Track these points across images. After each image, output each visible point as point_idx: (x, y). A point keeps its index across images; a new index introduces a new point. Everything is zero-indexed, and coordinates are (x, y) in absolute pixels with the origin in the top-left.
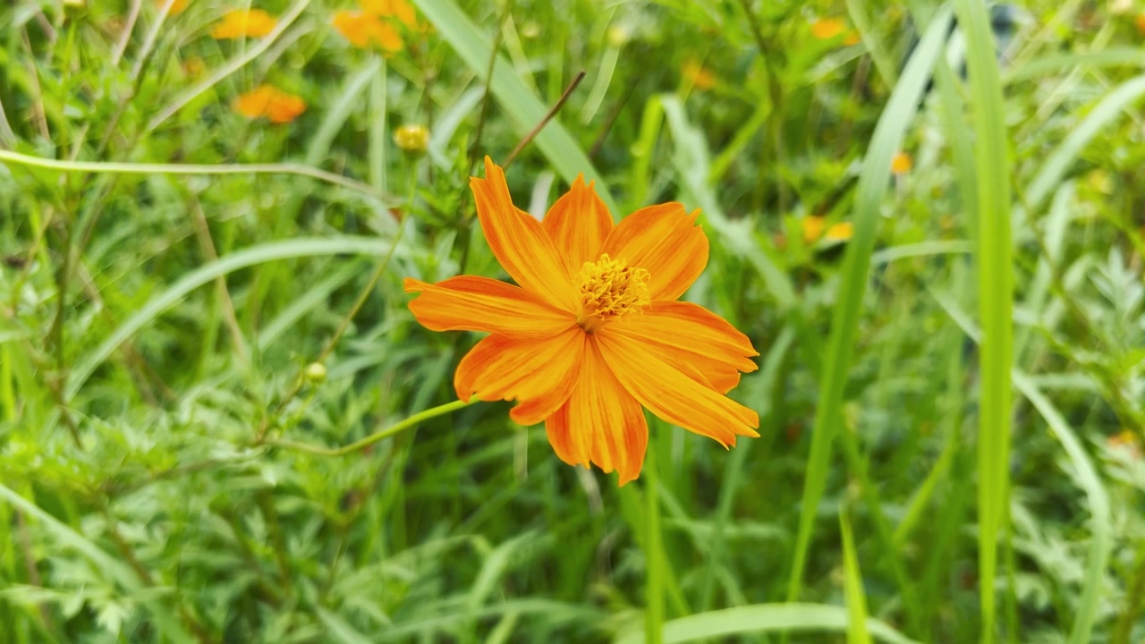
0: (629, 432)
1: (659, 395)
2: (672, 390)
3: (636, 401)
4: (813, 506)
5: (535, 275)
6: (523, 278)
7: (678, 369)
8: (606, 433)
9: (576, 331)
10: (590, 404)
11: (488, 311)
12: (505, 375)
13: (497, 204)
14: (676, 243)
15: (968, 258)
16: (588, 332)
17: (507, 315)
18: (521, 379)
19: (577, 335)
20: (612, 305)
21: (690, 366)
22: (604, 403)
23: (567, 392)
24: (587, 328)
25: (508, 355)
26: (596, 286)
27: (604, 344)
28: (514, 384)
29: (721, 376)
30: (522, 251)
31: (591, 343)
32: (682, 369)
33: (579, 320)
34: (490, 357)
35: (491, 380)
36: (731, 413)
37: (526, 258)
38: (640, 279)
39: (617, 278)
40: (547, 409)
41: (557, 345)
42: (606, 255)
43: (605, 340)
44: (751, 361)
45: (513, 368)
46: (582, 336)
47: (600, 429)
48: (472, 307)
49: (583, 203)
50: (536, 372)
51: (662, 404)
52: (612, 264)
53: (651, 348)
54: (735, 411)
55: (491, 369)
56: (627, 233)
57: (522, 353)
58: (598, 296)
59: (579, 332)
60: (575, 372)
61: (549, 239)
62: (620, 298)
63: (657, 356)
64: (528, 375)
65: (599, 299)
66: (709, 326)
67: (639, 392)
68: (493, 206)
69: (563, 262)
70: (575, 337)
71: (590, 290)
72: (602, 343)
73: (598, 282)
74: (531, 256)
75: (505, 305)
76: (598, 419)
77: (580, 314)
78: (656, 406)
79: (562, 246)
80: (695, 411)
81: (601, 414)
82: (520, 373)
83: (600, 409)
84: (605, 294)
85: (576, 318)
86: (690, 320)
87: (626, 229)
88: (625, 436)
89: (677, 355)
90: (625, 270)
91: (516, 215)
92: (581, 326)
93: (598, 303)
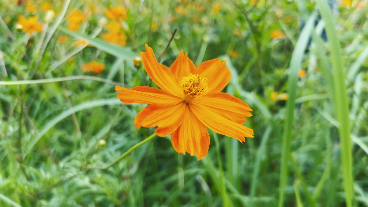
0: (203, 140)
1: (215, 125)
2: (220, 123)
3: (205, 126)
4: (284, 189)
5: (167, 85)
6: (162, 86)
7: (222, 116)
8: (193, 141)
9: (182, 103)
10: (187, 130)
11: (148, 97)
12: (154, 119)
13: (151, 60)
14: (218, 72)
15: (328, 100)
16: (187, 104)
17: (155, 98)
18: (160, 120)
19: (182, 105)
20: (193, 91)
21: (226, 115)
22: (193, 129)
23: (179, 124)
24: (186, 102)
25: (155, 112)
26: (188, 85)
27: (194, 108)
28: (157, 121)
29: (239, 119)
30: (161, 77)
31: (188, 108)
32: (223, 116)
33: (183, 100)
34: (149, 113)
35: (148, 121)
36: (242, 129)
37: (163, 80)
38: (205, 82)
39: (195, 81)
40: (171, 131)
41: (175, 108)
42: (191, 74)
43: (193, 106)
44: (250, 113)
45: (157, 116)
46: (185, 105)
47: (191, 139)
48: (141, 95)
49: (183, 61)
50: (166, 117)
51: (215, 127)
52: (193, 76)
53: (212, 109)
54: (244, 129)
55: (149, 117)
56: (200, 70)
57: (161, 111)
58: (189, 88)
59: (183, 104)
60: (182, 118)
61: (172, 73)
62: (197, 88)
63: (214, 112)
64: (163, 119)
65: (189, 89)
66: (233, 101)
67: (207, 123)
68: (149, 61)
69: (177, 81)
70: (182, 106)
71: (186, 86)
72: (192, 107)
73: (188, 83)
74: (165, 79)
75: (154, 95)
76: (190, 135)
77: (183, 96)
78: (213, 128)
79: (177, 76)
80: (229, 129)
81: (192, 133)
82: (160, 118)
83: (191, 131)
84: (191, 87)
85: (182, 99)
86: (226, 99)
87: (200, 69)
88: (201, 142)
89: (222, 112)
90: (198, 78)
91: (158, 65)
92: (184, 102)
93: (189, 91)
